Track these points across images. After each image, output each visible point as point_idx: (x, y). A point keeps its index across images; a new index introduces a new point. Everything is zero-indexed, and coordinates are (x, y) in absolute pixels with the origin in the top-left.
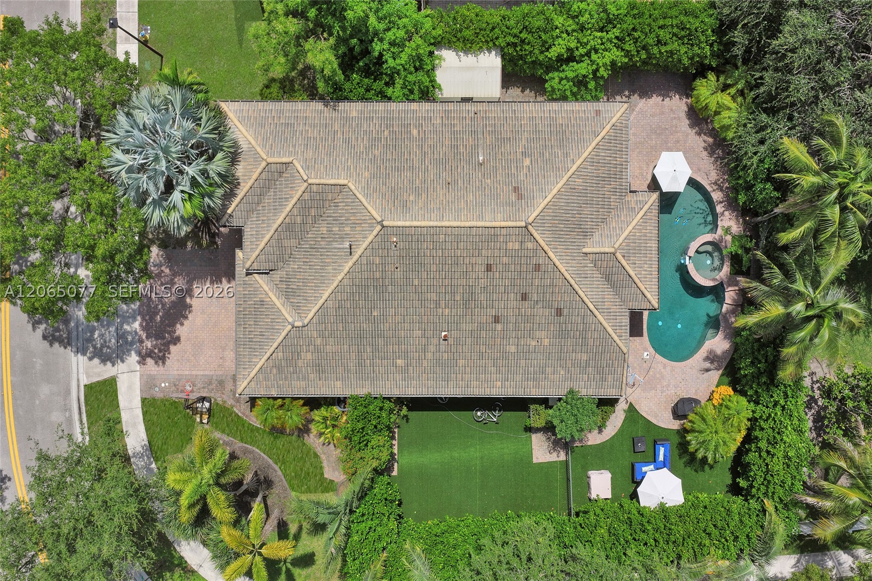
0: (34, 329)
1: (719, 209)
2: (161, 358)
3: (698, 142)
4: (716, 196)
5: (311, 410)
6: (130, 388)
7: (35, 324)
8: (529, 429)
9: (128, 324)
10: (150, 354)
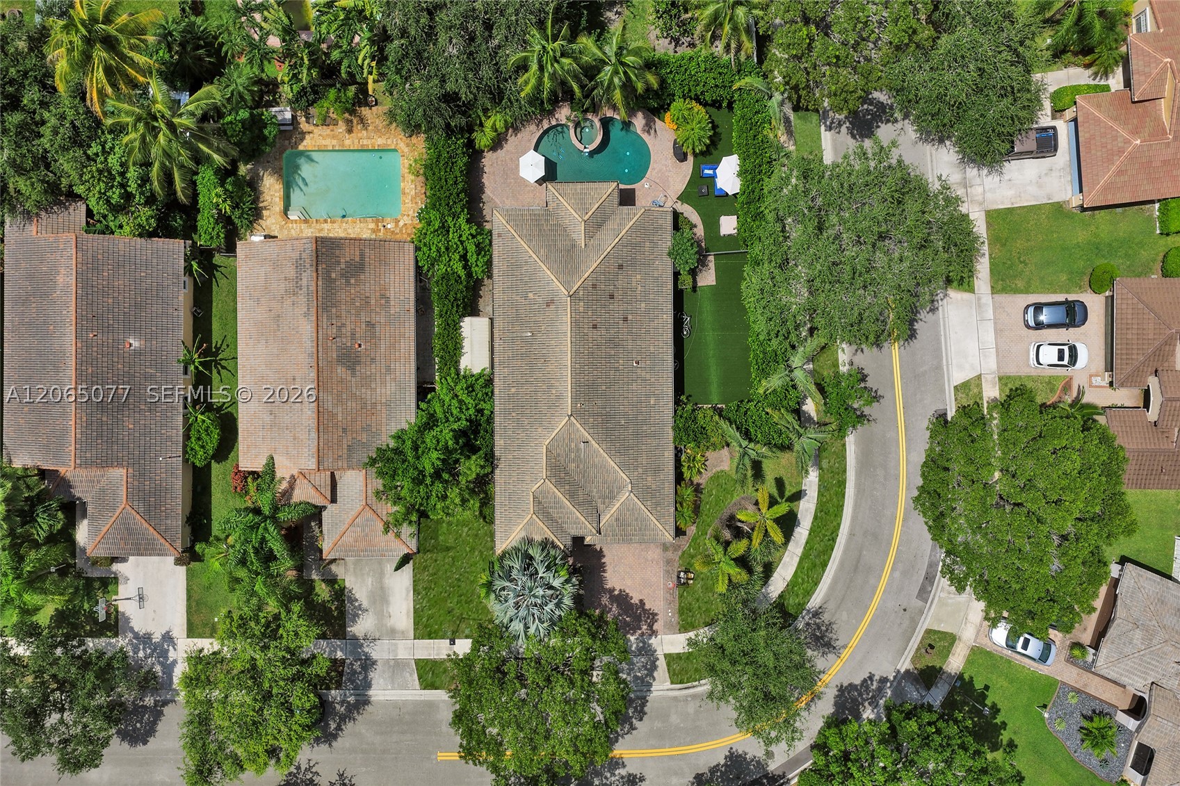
0: (635, 729)
1: (554, 123)
2: (652, 617)
3: (512, 142)
4: (546, 125)
5: (684, 480)
6: (672, 644)
7: (633, 728)
8: (694, 288)
9: (631, 646)
10: (651, 626)
